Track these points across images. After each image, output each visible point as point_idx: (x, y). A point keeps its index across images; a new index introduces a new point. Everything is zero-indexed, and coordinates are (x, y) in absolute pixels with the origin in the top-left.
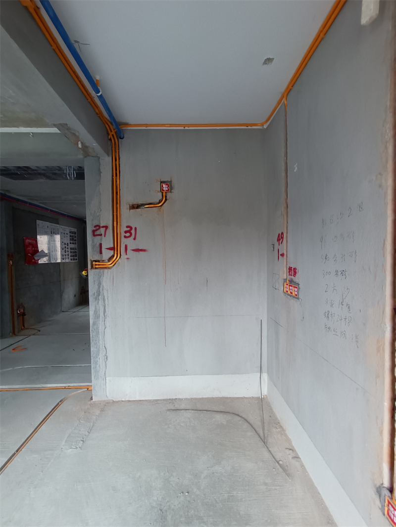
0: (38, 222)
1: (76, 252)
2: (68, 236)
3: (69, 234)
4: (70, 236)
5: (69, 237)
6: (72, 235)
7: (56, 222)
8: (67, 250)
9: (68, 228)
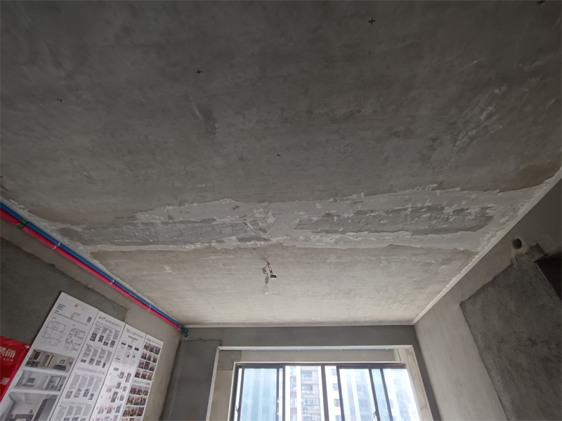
0: (64, 297)
1: (143, 402)
2: (139, 354)
3: (142, 350)
4: (144, 357)
5: (138, 359)
6: (148, 353)
7: (121, 314)
8: (120, 392)
9: (144, 334)
